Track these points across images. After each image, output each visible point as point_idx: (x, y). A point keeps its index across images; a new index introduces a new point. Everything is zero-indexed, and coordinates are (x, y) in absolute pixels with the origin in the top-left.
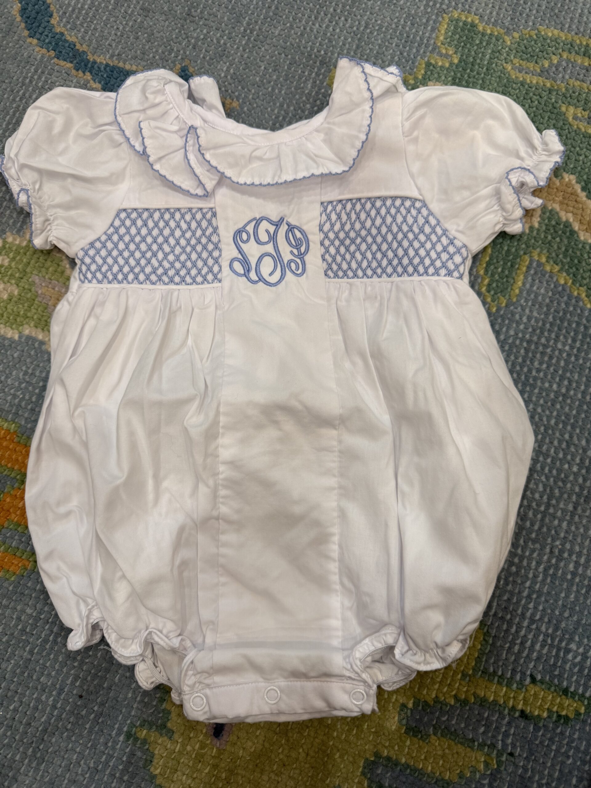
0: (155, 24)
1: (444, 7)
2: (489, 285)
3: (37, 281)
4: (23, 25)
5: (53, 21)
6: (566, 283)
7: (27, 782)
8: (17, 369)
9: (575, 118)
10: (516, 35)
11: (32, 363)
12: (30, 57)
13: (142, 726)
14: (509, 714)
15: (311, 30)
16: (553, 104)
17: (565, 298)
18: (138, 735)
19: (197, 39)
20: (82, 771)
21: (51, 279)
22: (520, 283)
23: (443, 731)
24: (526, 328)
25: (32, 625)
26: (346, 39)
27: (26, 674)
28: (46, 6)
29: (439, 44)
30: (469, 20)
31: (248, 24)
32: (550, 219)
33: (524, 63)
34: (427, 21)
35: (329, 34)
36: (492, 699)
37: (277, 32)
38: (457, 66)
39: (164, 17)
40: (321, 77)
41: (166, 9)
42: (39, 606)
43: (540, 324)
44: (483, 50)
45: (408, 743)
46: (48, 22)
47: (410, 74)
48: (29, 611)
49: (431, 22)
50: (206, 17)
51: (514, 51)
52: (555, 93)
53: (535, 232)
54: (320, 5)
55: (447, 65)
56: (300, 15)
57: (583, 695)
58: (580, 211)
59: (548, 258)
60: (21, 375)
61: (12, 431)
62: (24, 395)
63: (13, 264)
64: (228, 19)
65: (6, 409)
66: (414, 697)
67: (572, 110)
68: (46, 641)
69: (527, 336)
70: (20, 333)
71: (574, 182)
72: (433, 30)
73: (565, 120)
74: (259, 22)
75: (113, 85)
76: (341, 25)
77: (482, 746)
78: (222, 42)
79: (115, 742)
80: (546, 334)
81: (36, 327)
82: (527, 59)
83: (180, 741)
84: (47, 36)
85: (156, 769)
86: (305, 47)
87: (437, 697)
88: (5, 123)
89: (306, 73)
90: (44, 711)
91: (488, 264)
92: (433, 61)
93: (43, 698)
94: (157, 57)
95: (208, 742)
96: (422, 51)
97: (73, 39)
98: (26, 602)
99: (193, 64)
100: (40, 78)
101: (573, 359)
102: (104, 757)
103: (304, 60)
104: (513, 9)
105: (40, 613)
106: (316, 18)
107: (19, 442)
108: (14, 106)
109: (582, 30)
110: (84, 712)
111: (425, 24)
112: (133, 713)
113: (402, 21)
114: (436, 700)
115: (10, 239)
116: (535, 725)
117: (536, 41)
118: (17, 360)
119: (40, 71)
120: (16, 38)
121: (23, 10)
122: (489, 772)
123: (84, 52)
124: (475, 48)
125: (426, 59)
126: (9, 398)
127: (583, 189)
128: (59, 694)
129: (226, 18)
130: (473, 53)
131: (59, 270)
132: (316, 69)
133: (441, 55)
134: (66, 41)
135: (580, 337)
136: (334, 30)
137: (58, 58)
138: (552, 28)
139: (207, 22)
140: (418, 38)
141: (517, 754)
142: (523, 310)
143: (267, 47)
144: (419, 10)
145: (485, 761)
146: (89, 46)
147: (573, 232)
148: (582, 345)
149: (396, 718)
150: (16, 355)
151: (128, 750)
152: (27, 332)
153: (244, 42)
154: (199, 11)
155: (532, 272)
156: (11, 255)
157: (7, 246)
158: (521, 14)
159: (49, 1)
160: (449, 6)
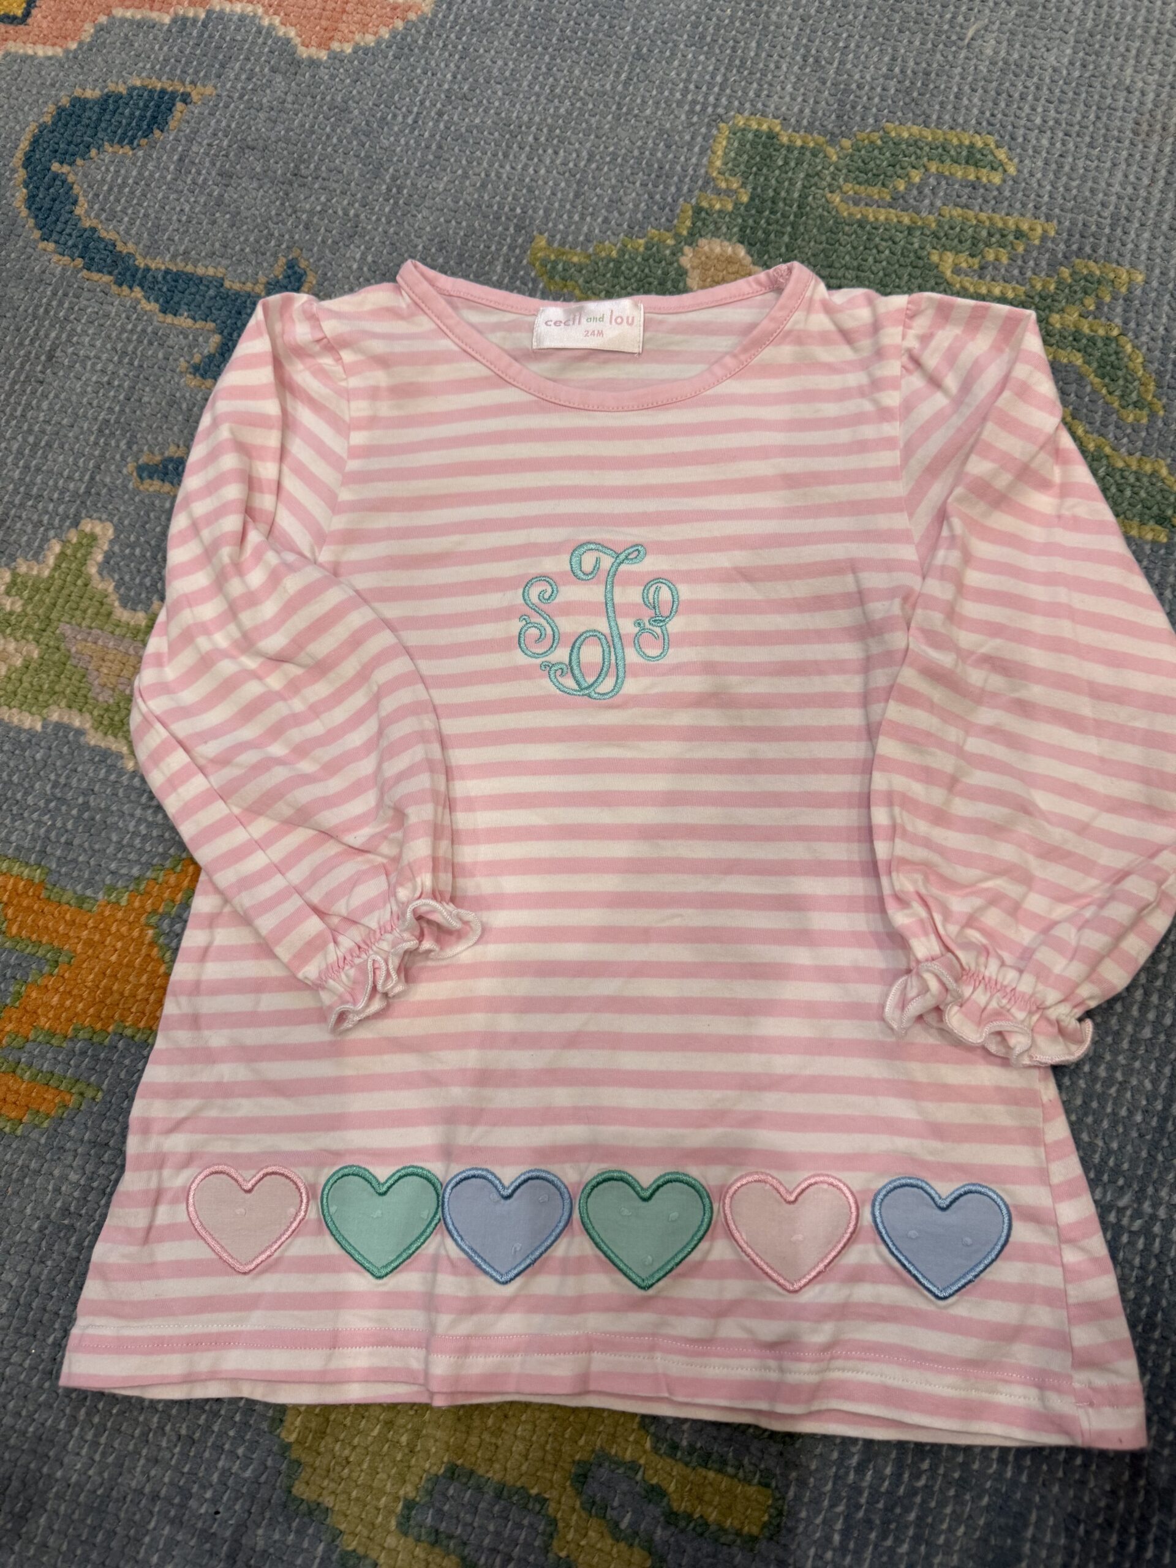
0: (242, 197)
1: (720, 111)
3: (69, 632)
4: (31, 222)
5: (79, 211)
7: (79, 1466)
8: (40, 779)
9: (957, 270)
10: (846, 143)
11: (64, 767)
12: (44, 272)
15: (499, 176)
16: (916, 252)
19: (312, 213)
20: (169, 1441)
21: (90, 628)
25: (78, 1200)
26: (557, 184)
28: (66, 188)
29: (714, 174)
31: (394, 179)
33: (862, 189)
34: (693, 138)
35: (527, 180)
37: (441, 187)
38: (747, 207)
39: (255, 184)
40: (517, 251)
41: (258, 169)
42: (89, 1168)
44: (790, 174)
46: (71, 212)
47: (668, 230)
48: (72, 1176)
49: (700, 139)
50: (324, 175)
51: (844, 171)
52: (918, 233)
54: (511, 132)
55: (730, 207)
56: (478, 153)
60: (48, 788)
61: (37, 881)
62: (54, 821)
63: (29, 609)
64: (362, 175)
65: (26, 845)
67: (949, 257)
70: (44, 719)
72: (702, 152)
73: (940, 278)
74: (412, 173)
75: (179, 303)
76: (548, 162)
78: (352, 212)
81: (70, 707)
82: (867, 181)
84: (70, 235)
85: (290, 1432)
86: (490, 206)
88: (8, 383)
89: (493, 248)
92: (705, 204)
94: (247, 250)
96: (685, 189)
97: (112, 236)
98: (67, 1162)
99: (305, 254)
100: (61, 304)
102: (204, 1417)
103: (489, 227)
104: (840, 100)
105: (91, 1179)
106: (506, 155)
107: (49, 898)
108: (22, 353)
109: (961, 120)
111: (689, 143)
113: (650, 142)
115: (23, 569)
117: (880, 149)
118: (40, 765)
119: (60, 293)
120: (21, 243)
121: (31, 199)
123: (130, 255)
124: (777, 172)
125: (694, 201)
126: (30, 827)
129: (356, 174)
130: (773, 182)
131: (103, 611)
132: (508, 240)
133: (718, 192)
134: (100, 240)
136: (536, 172)
137: (89, 269)
138: (909, 124)
139: (326, 183)
140: (678, 168)
143: (425, 212)
144: (678, 122)
146: (137, 244)
150: (38, 756)
152: (55, 717)
153: (387, 210)
154: (312, 166)
156: (26, 594)
157: (19, 580)
158: (853, 108)
159: (71, 178)
160: (728, 109)
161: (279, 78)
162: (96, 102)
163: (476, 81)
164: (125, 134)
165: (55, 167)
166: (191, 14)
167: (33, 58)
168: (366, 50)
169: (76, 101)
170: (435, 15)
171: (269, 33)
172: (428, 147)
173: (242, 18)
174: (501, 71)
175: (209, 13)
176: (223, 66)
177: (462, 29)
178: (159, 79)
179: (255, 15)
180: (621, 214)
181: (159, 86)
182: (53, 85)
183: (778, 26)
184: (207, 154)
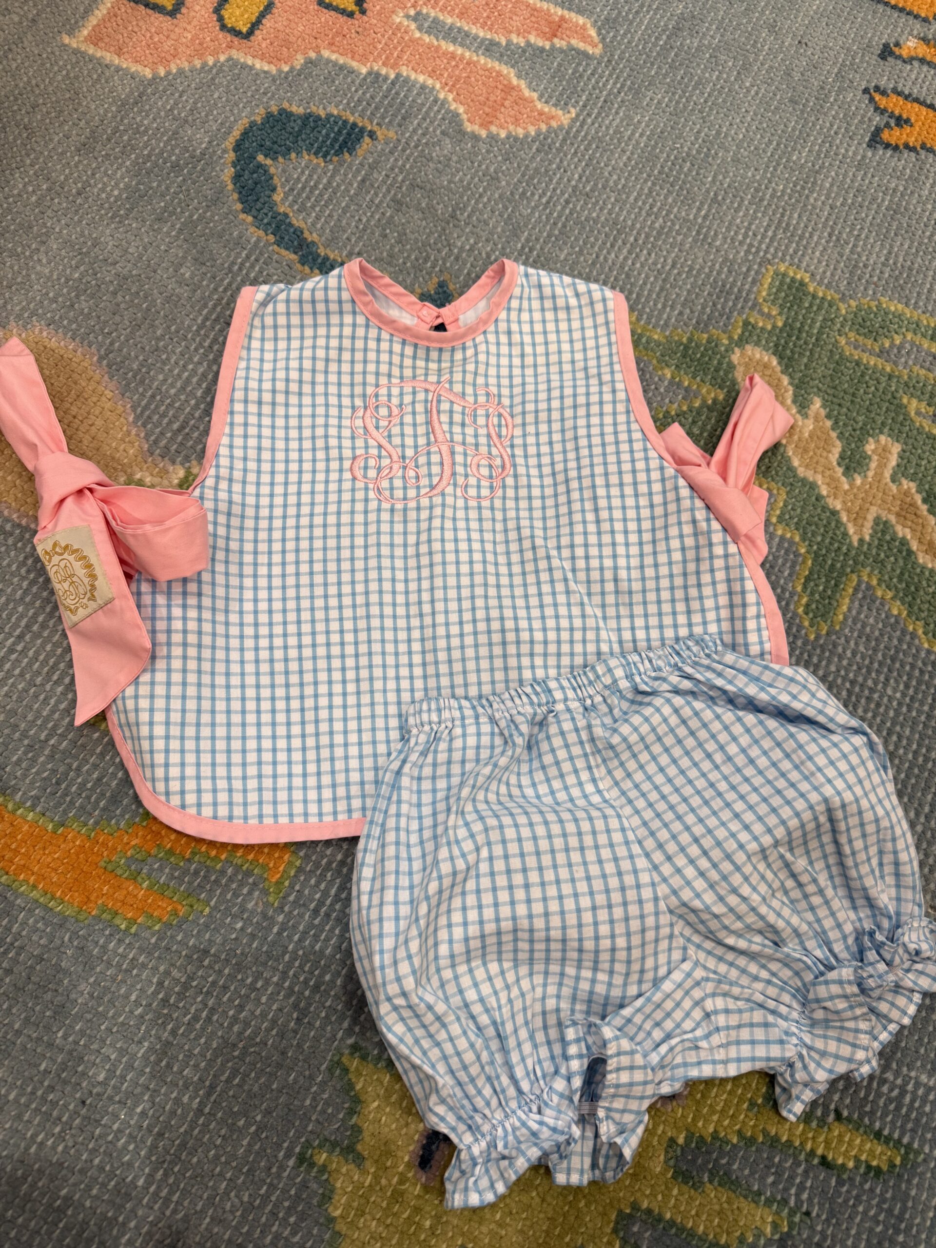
0: (409, 222)
1: (769, 256)
2: (807, 605)
4: (236, 196)
5: (277, 197)
6: (900, 614)
9: (918, 413)
10: (853, 303)
12: (241, 237)
13: (320, 1146)
14: (806, 1161)
15: (606, 259)
16: (892, 393)
17: (898, 633)
18: (315, 1158)
19: (462, 249)
20: (232, 1206)
22: (845, 608)
23: (721, 1178)
24: (850, 665)
25: (178, 994)
26: (647, 277)
27: (164, 1063)
28: (267, 176)
29: (761, 301)
30: (798, 277)
31: (528, 240)
32: (884, 532)
33: (861, 339)
34: (748, 270)
36: (784, 1139)
37: (562, 257)
38: (781, 330)
39: (421, 215)
41: (424, 205)
43: (867, 662)
44: (812, 315)
45: (675, 1192)
46: (270, 197)
47: (724, 332)
48: (175, 973)
49: (753, 273)
50: (475, 223)
51: (850, 323)
52: (895, 380)
53: (865, 547)
54: (618, 230)
55: (769, 327)
56: (592, 239)
57: (899, 1141)
58: (919, 528)
59: (879, 580)
64: (503, 231)
66: (687, 1130)
67: (914, 403)
68: (196, 1018)
69: (851, 675)
71: (914, 490)
72: (754, 282)
73: (906, 416)
74: (541, 240)
76: (643, 259)
77: (769, 1202)
79: (282, 1168)
80: (874, 675)
83: (372, 1170)
84: (266, 214)
85: (336, 1208)
87: (716, 1131)
90: (184, 1117)
91: (808, 579)
92: (752, 320)
93: (185, 1099)
95: (410, 1175)
96: (739, 306)
97: (302, 225)
98: (173, 961)
99: (455, 280)
100: (252, 266)
101: (904, 709)
102: (265, 1188)
104: (851, 272)
106: (612, 246)
110: (241, 1123)
111: (745, 274)
112: (310, 1128)
113: (717, 266)
114: (715, 1135)
116: (839, 1176)
117: (875, 314)
119: (253, 258)
120: (225, 210)
121: (237, 178)
122: (777, 1237)
123: (313, 243)
124: (804, 311)
125: (744, 316)
127: (925, 501)
128: (209, 1094)
129: (499, 229)
130: (801, 317)
133: (762, 313)
134: (290, 225)
135: (914, 683)
136: (633, 264)
137: (279, 245)
138: (896, 302)
139: (475, 230)
140: (736, 290)
141: (814, 1214)
142: (847, 642)
144: (738, 256)
145: (773, 1222)
146: (320, 236)
147: (910, 552)
148: (916, 693)
149: (662, 1157)
151: (299, 1180)
154: (466, 214)
155: (860, 595)
158: (859, 279)
159: (272, 170)
160: (774, 256)
161: (448, 141)
162: (300, 117)
163: (596, 185)
164: (320, 148)
165: (260, 158)
166: (384, 71)
167: (251, 68)
168: (516, 139)
169: (282, 111)
170: (571, 128)
171: (443, 104)
172: (555, 224)
173: (423, 87)
174: (616, 183)
175: (398, 76)
176: (404, 118)
177: (589, 144)
178: (353, 114)
179: (433, 88)
180: (692, 312)
181: (352, 119)
182: (265, 94)
183: (814, 207)
184: (384, 182)
